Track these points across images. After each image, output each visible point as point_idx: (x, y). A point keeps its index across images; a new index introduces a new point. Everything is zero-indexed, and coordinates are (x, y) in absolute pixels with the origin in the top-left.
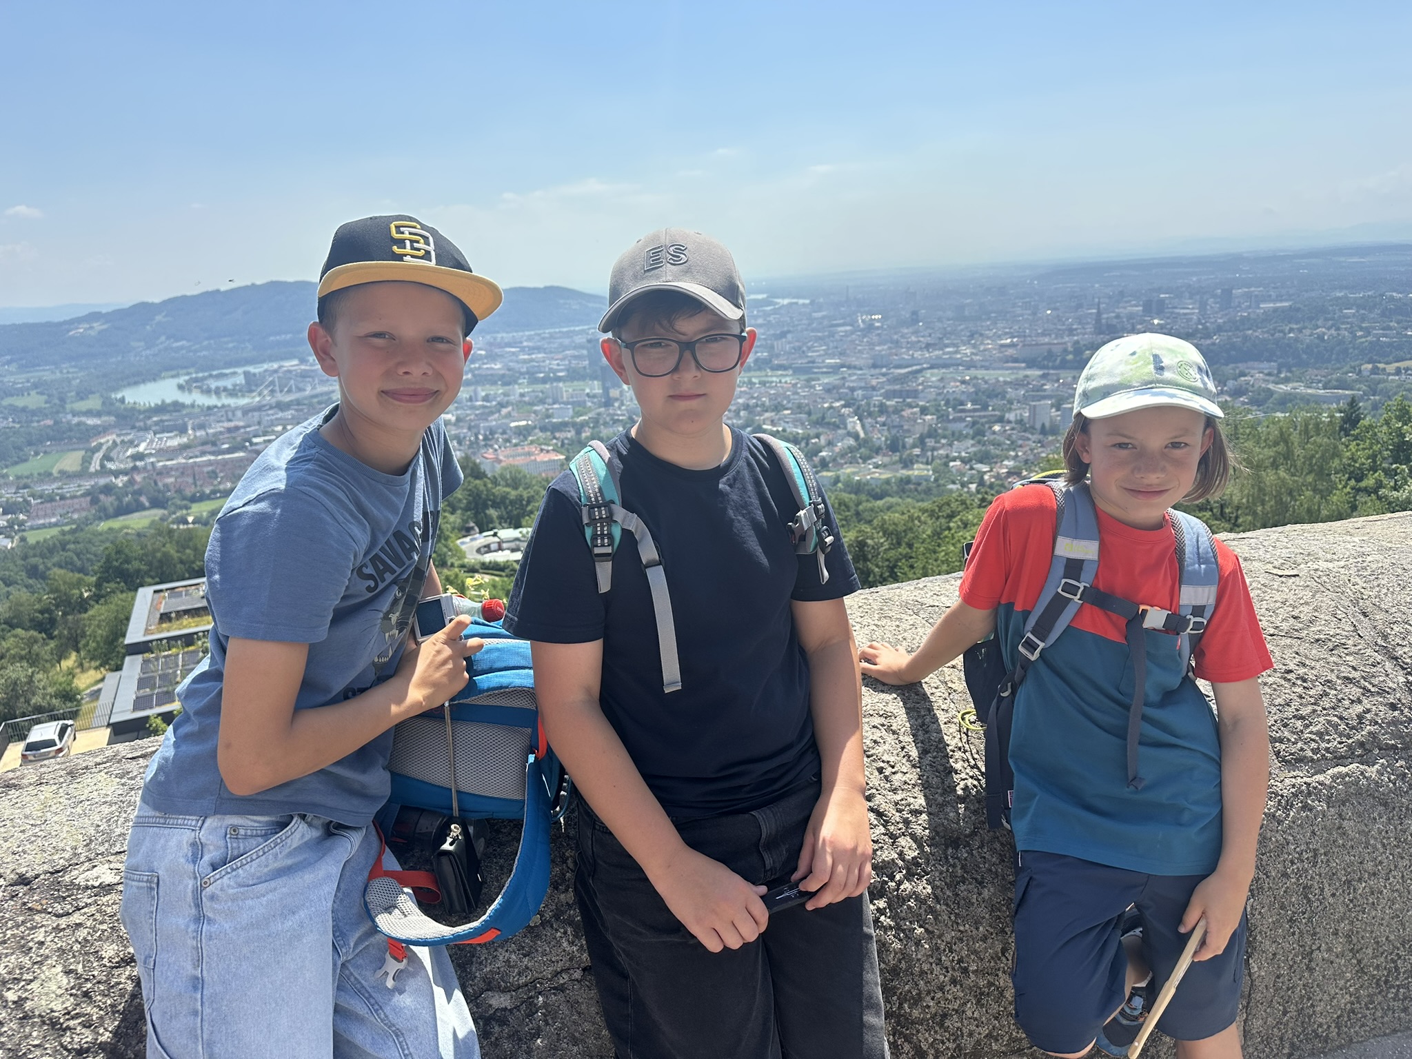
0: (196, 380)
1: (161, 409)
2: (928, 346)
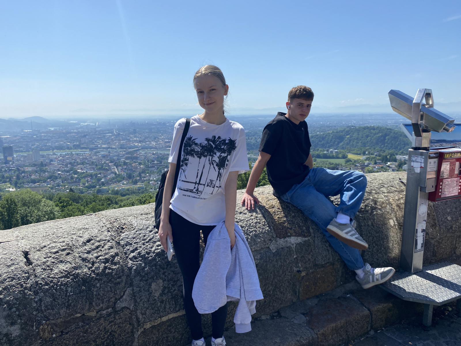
2: (140, 142)
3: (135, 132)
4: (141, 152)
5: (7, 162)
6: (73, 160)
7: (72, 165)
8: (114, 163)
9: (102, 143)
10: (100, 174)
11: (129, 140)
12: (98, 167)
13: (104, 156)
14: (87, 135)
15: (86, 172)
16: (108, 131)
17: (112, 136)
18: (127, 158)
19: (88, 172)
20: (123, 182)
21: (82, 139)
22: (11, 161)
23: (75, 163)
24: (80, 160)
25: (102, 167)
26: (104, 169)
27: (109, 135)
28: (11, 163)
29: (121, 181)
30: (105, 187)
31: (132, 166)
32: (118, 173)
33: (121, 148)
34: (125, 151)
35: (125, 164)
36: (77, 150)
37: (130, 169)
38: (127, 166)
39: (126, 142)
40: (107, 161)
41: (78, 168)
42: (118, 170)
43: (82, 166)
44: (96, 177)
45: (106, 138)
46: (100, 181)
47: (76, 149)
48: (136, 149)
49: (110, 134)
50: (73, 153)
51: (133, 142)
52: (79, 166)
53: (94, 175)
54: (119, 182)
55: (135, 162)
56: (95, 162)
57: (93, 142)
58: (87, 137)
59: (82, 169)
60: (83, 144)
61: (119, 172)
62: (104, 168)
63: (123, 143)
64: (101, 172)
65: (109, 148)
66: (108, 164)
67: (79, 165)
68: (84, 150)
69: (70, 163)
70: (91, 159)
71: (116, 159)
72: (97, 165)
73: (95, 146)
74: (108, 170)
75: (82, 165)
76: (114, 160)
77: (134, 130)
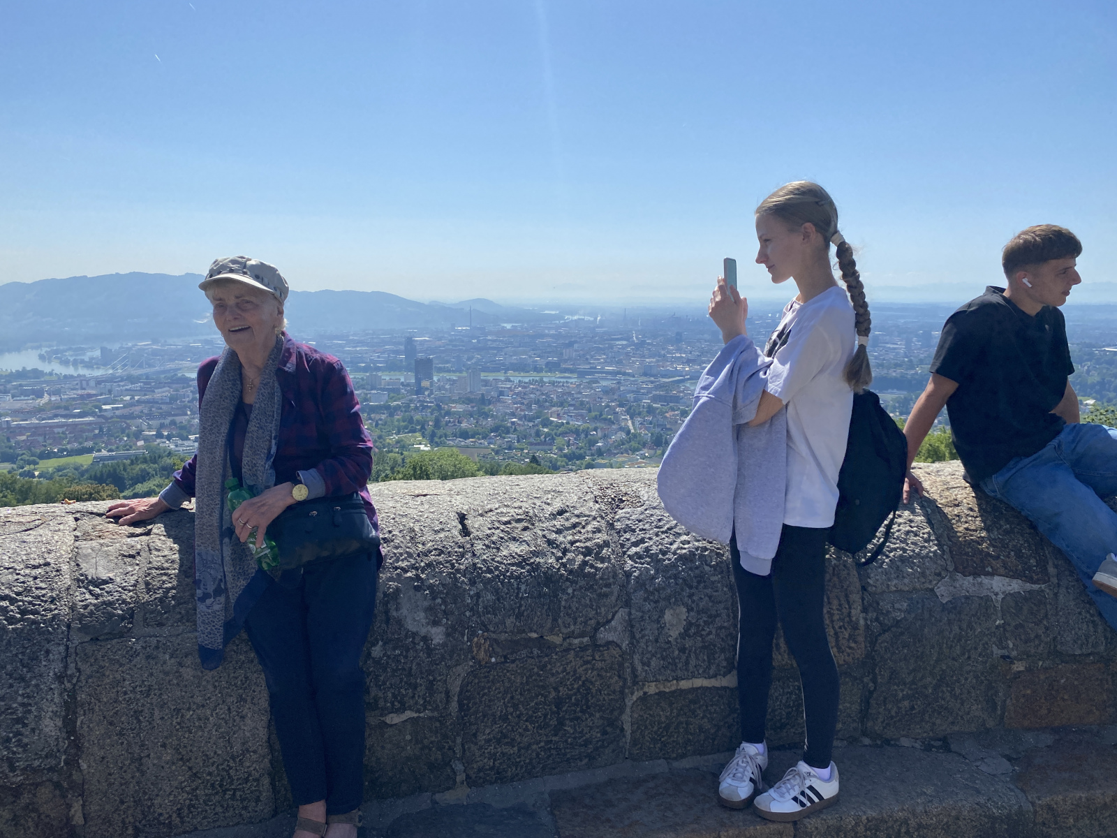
0: (56, 352)
1: (22, 374)
2: (688, 362)
3: (678, 339)
4: (688, 385)
5: (419, 391)
6: (543, 394)
7: (540, 406)
8: (627, 407)
9: (606, 362)
10: (595, 430)
11: (664, 356)
12: (593, 414)
13: (607, 391)
14: (575, 342)
15: (568, 423)
16: (620, 334)
17: (627, 346)
18: (655, 399)
19: (571, 423)
20: (641, 452)
21: (564, 351)
22: (427, 389)
23: (546, 401)
24: (558, 397)
25: (601, 415)
26: (605, 419)
27: (622, 345)
28: (426, 393)
29: (638, 450)
30: (603, 459)
31: (666, 417)
32: (633, 431)
33: (645, 374)
34: (652, 382)
35: (650, 410)
36: (553, 375)
37: (660, 423)
38: (654, 417)
39: (658, 361)
40: (612, 401)
41: (551, 413)
42: (633, 424)
43: (560, 409)
44: (586, 436)
45: (615, 349)
46: (593, 446)
47: (550, 371)
48: (678, 378)
49: (625, 342)
50: (545, 379)
51: (672, 363)
52: (554, 409)
53: (583, 431)
54: (634, 450)
55: (673, 410)
56: (588, 403)
57: (587, 359)
58: (576, 346)
59: (559, 416)
60: (566, 361)
61: (635, 429)
62: (604, 416)
63: (649, 363)
64: (598, 425)
65: (619, 373)
66: (614, 410)
67: (554, 406)
68: (566, 375)
69: (537, 402)
70: (579, 396)
71: (632, 399)
72: (590, 410)
73: (591, 368)
74: (613, 423)
75: (560, 406)
76: (627, 401)
77: (678, 334)
